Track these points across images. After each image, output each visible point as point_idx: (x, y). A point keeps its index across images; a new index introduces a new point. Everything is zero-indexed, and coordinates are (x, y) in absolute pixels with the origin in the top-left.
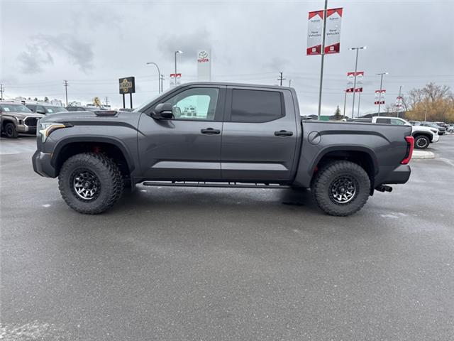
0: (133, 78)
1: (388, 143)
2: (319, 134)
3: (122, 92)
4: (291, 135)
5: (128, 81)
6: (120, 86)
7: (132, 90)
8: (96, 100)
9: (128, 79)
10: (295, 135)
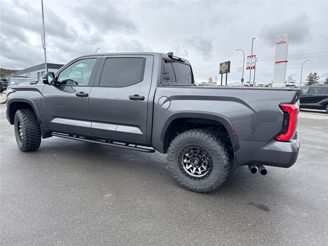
0: (229, 62)
1: (252, 112)
2: (169, 99)
3: (221, 73)
4: (143, 99)
5: (226, 64)
6: (220, 68)
7: (228, 71)
8: (210, 79)
9: (226, 63)
10: (146, 100)
